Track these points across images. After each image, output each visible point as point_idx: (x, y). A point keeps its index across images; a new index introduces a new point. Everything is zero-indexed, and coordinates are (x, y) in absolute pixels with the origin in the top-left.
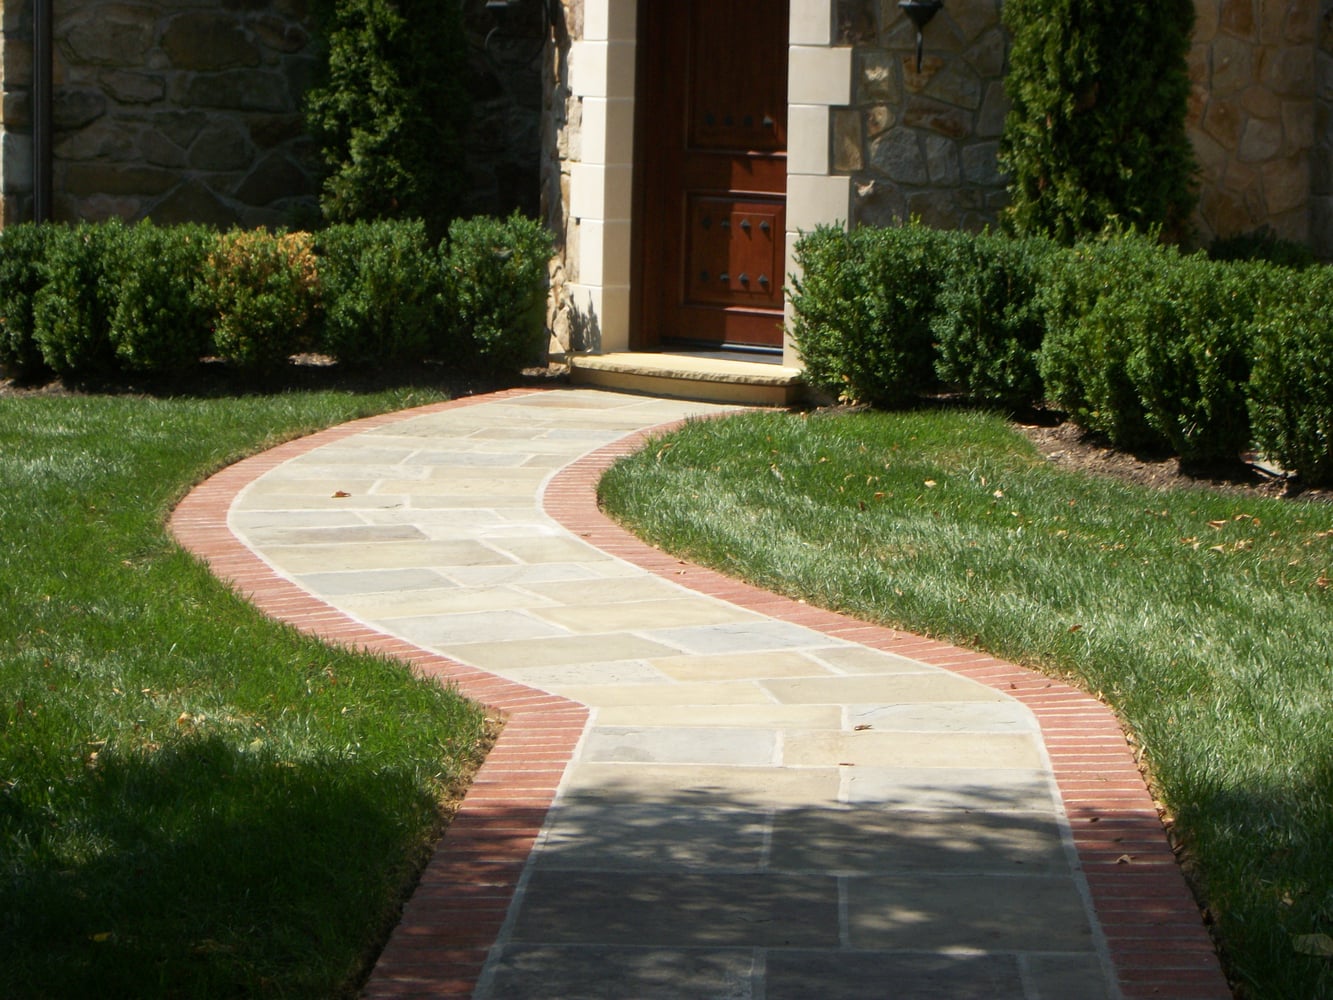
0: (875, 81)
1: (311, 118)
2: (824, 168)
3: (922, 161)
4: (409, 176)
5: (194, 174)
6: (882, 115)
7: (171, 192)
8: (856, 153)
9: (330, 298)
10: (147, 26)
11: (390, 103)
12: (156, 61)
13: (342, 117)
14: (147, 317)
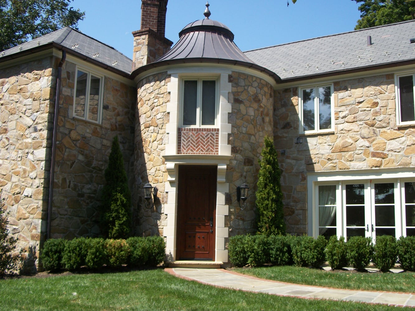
0: (232, 211)
1: (107, 218)
2: (224, 226)
3: (239, 225)
4: (127, 229)
5: (71, 229)
6: (233, 217)
7: (68, 233)
8: (229, 224)
9: (132, 252)
10: (66, 200)
11: (124, 215)
12: (67, 207)
13: (113, 218)
14: (96, 257)
